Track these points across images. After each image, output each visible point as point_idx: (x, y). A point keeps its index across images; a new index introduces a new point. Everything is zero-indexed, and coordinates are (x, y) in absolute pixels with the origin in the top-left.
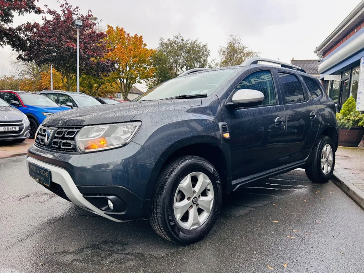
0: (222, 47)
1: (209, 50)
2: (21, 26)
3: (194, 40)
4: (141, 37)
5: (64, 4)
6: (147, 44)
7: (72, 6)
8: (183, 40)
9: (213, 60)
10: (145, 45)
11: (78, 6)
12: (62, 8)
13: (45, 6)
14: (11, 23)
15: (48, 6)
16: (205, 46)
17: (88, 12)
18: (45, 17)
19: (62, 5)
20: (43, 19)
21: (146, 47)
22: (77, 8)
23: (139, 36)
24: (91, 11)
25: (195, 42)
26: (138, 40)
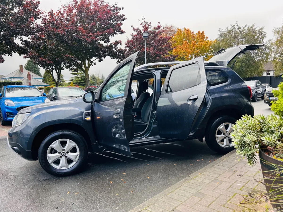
0: (276, 28)
1: (265, 33)
2: (111, 44)
3: (251, 26)
4: (203, 32)
5: (143, 22)
6: (208, 37)
7: (148, 23)
8: (239, 28)
9: (270, 41)
10: (207, 38)
11: (150, 22)
12: (142, 26)
13: (132, 26)
14: (109, 42)
15: (133, 26)
16: (262, 29)
17: (158, 24)
18: (132, 33)
19: (141, 23)
20: (131, 35)
21: (208, 39)
22: (150, 23)
23: (201, 32)
24: (160, 23)
25: (252, 27)
26: (201, 35)
